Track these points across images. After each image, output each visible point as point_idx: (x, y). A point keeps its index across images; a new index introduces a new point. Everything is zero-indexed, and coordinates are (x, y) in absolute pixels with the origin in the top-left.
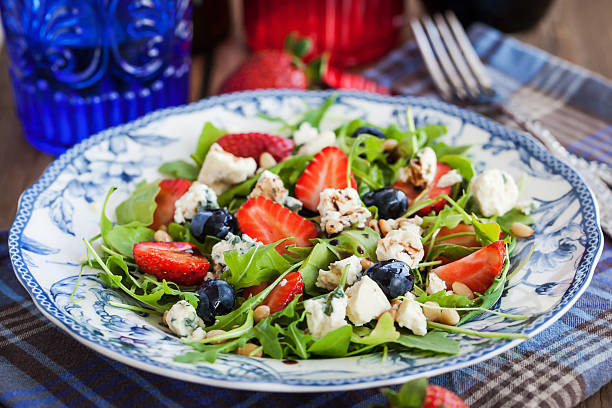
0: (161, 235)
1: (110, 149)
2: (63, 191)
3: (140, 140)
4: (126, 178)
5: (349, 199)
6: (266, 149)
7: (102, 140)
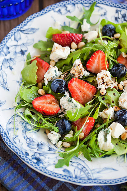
0: (41, 91)
1: (15, 39)
2: (1, 66)
3: (25, 32)
4: (22, 53)
5: (107, 76)
6: (73, 41)
7: (12, 35)
